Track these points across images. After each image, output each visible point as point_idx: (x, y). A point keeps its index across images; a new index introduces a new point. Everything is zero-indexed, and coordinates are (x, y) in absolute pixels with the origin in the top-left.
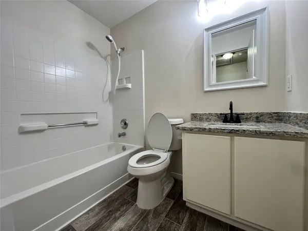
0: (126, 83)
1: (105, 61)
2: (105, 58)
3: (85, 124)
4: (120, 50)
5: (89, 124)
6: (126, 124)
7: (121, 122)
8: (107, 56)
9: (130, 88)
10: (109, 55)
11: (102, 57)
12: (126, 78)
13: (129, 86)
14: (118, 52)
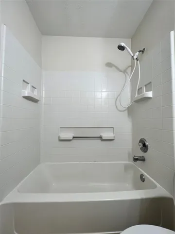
0: (146, 91)
1: (124, 74)
2: (125, 72)
3: (101, 138)
4: (137, 53)
5: (103, 138)
6: (144, 145)
7: (140, 142)
8: (127, 69)
9: (150, 98)
10: (129, 67)
11: (121, 71)
12: (146, 86)
13: (150, 94)
14: (135, 57)
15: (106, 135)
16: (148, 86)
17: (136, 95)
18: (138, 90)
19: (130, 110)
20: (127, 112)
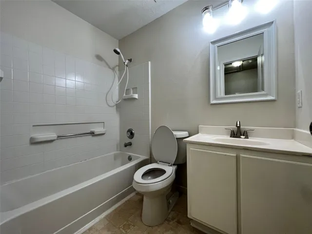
15: (98, 130)
16: (135, 90)
17: (124, 95)
18: (127, 90)
19: (118, 106)
20: (115, 107)
